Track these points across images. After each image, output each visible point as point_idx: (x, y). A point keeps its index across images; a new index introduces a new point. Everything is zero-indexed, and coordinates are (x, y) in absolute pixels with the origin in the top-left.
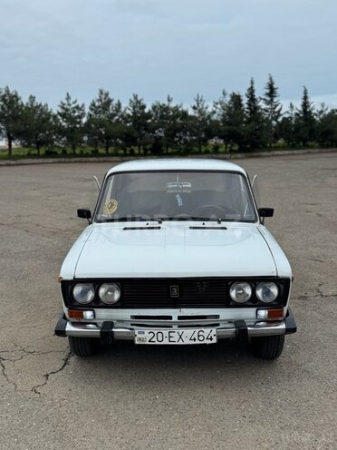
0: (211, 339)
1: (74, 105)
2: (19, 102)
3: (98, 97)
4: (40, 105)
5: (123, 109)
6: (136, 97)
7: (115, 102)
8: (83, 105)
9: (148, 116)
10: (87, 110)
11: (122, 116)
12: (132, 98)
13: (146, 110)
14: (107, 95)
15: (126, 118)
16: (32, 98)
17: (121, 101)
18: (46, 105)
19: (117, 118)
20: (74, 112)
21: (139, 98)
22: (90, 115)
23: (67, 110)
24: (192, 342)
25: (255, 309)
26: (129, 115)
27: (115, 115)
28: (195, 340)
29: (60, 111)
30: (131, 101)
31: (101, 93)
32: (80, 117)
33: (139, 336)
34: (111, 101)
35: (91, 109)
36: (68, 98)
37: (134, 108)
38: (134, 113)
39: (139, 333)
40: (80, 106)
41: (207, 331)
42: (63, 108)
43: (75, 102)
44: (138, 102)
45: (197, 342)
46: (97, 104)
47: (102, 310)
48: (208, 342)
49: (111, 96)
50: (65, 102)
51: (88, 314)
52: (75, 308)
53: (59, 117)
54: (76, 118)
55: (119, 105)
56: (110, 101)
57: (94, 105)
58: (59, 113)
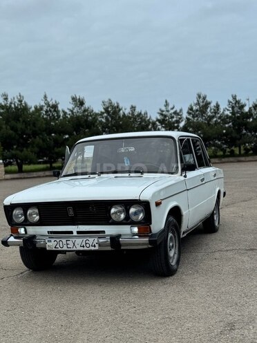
0: (95, 246)
1: (172, 111)
2: (121, 112)
3: (196, 102)
4: (140, 113)
5: (222, 111)
6: (234, 98)
7: (213, 105)
8: (181, 110)
9: (249, 115)
10: (185, 115)
11: (220, 118)
12: (231, 99)
13: (246, 109)
14: (204, 98)
15: (224, 119)
16: (133, 108)
17: (219, 103)
18: (146, 113)
19: (215, 119)
20: (172, 117)
21: (237, 99)
22: (188, 119)
23: (165, 116)
24: (82, 249)
25: (130, 226)
26: (227, 115)
27: (213, 117)
28: (83, 246)
29: (159, 118)
30: (230, 102)
31: (199, 97)
32: (178, 122)
33: (48, 244)
34: (210, 103)
35: (189, 113)
36: (167, 104)
37: (233, 108)
38: (233, 113)
39: (48, 241)
40: (178, 111)
41: (91, 240)
42: (162, 114)
43: (172, 109)
44: (238, 102)
45: (85, 248)
46: (194, 108)
47: (31, 227)
48: (93, 248)
49: (208, 99)
50: (164, 108)
51: (22, 231)
52: (14, 226)
53: (157, 123)
54: (174, 123)
55: (218, 106)
56: (207, 104)
57: (191, 109)
58: (158, 120)
